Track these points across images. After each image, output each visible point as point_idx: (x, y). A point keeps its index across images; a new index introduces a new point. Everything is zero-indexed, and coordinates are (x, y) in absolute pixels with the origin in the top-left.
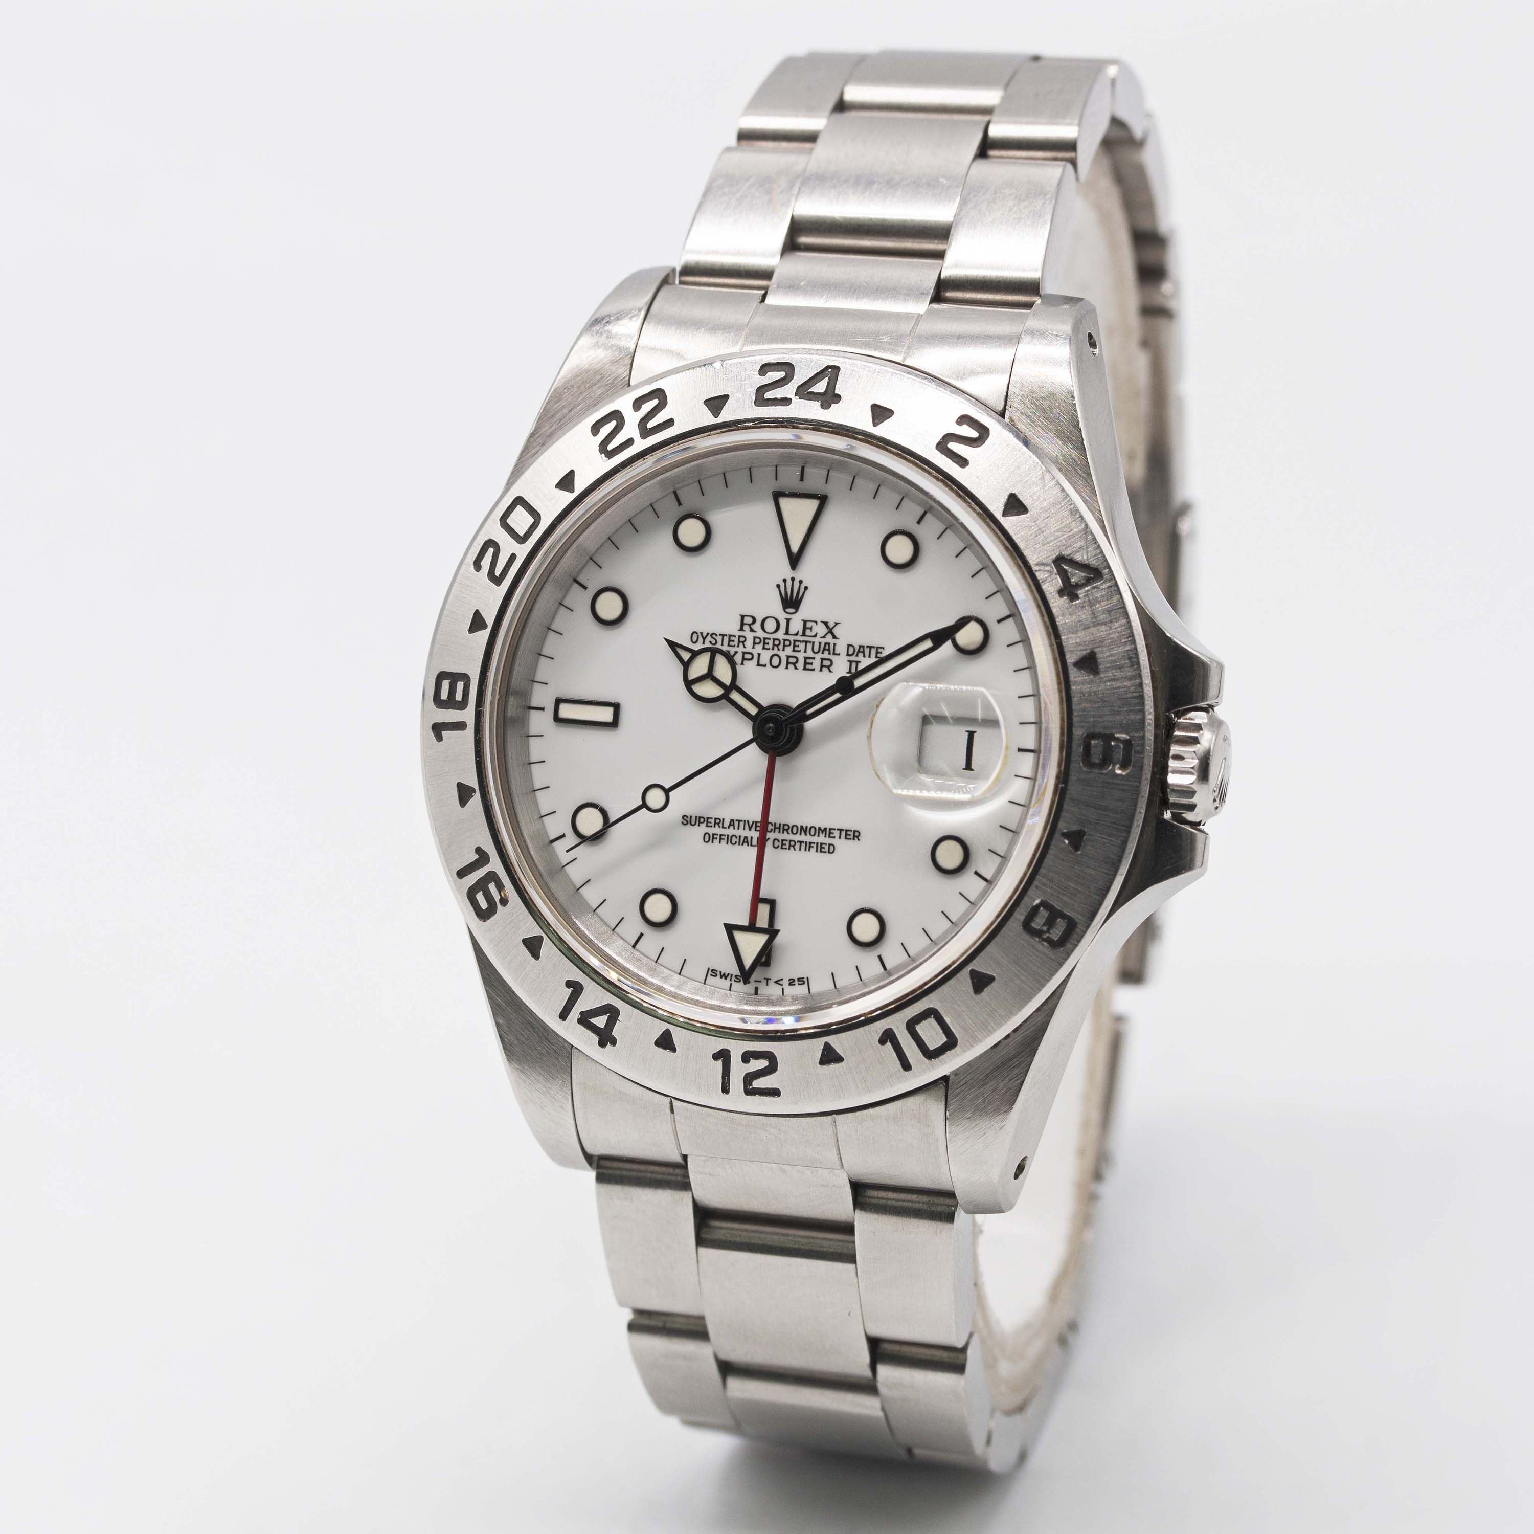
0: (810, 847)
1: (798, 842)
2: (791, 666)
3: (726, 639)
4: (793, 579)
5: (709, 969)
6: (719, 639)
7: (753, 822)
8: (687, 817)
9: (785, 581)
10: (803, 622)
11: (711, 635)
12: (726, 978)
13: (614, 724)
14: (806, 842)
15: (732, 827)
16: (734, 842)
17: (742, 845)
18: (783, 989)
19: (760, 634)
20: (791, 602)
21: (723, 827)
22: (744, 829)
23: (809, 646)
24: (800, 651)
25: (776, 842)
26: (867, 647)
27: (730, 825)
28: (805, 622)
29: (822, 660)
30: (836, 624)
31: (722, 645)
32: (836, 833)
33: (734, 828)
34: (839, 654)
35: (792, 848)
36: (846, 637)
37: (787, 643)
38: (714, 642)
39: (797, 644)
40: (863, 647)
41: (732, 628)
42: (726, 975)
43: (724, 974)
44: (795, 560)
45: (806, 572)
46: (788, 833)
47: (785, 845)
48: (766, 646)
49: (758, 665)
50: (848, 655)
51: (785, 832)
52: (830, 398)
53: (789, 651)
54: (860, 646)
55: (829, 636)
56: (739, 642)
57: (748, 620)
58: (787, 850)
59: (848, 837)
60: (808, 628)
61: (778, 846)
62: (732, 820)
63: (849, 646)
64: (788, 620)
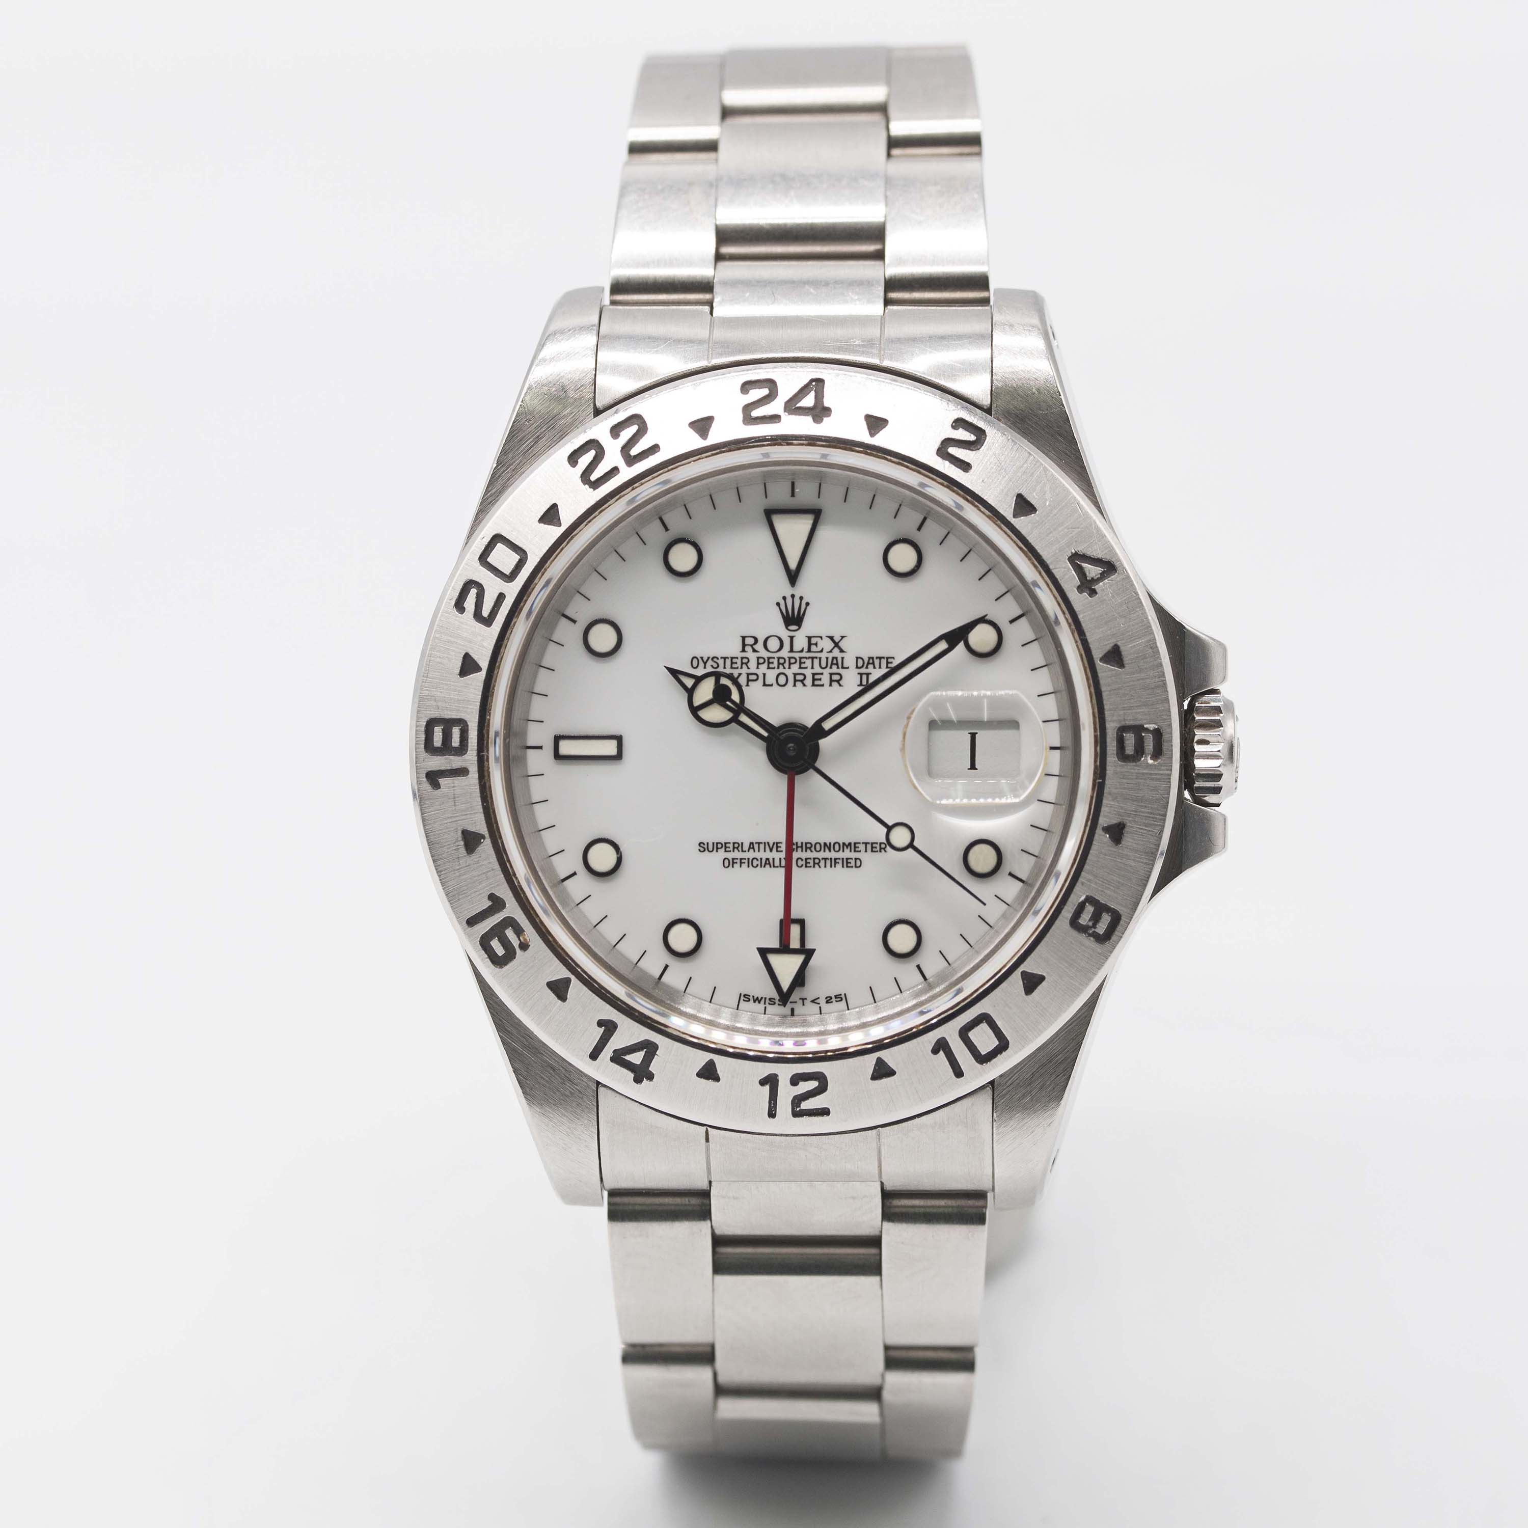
0: (836, 863)
1: (822, 859)
2: (799, 684)
3: (728, 662)
4: (793, 596)
5: (741, 994)
6: (721, 662)
7: (774, 843)
8: (704, 844)
9: (784, 598)
10: (807, 638)
11: (712, 659)
12: (759, 1002)
13: (619, 756)
14: (831, 859)
15: (752, 850)
16: (755, 865)
17: (764, 867)
18: (820, 1007)
19: (764, 654)
20: (793, 619)
21: (742, 851)
22: (765, 851)
23: (816, 662)
24: (806, 668)
25: (799, 861)
26: (877, 658)
27: (750, 848)
28: (809, 638)
29: (831, 674)
30: (843, 637)
31: (725, 668)
32: (862, 847)
33: (754, 851)
34: (848, 668)
35: (816, 866)
36: (853, 649)
37: (793, 661)
38: (715, 665)
39: (803, 660)
40: (873, 658)
41: (734, 649)
42: (760, 999)
43: (758, 998)
44: (793, 577)
45: (805, 587)
46: (811, 851)
47: (809, 863)
48: (771, 666)
49: (765, 685)
50: (857, 667)
51: (808, 850)
52: (820, 412)
53: (795, 668)
54: (869, 658)
55: (836, 650)
56: (742, 663)
57: (749, 641)
58: (812, 868)
59: (874, 849)
60: (813, 644)
61: (802, 865)
62: (751, 843)
63: (857, 658)
64: (792, 638)
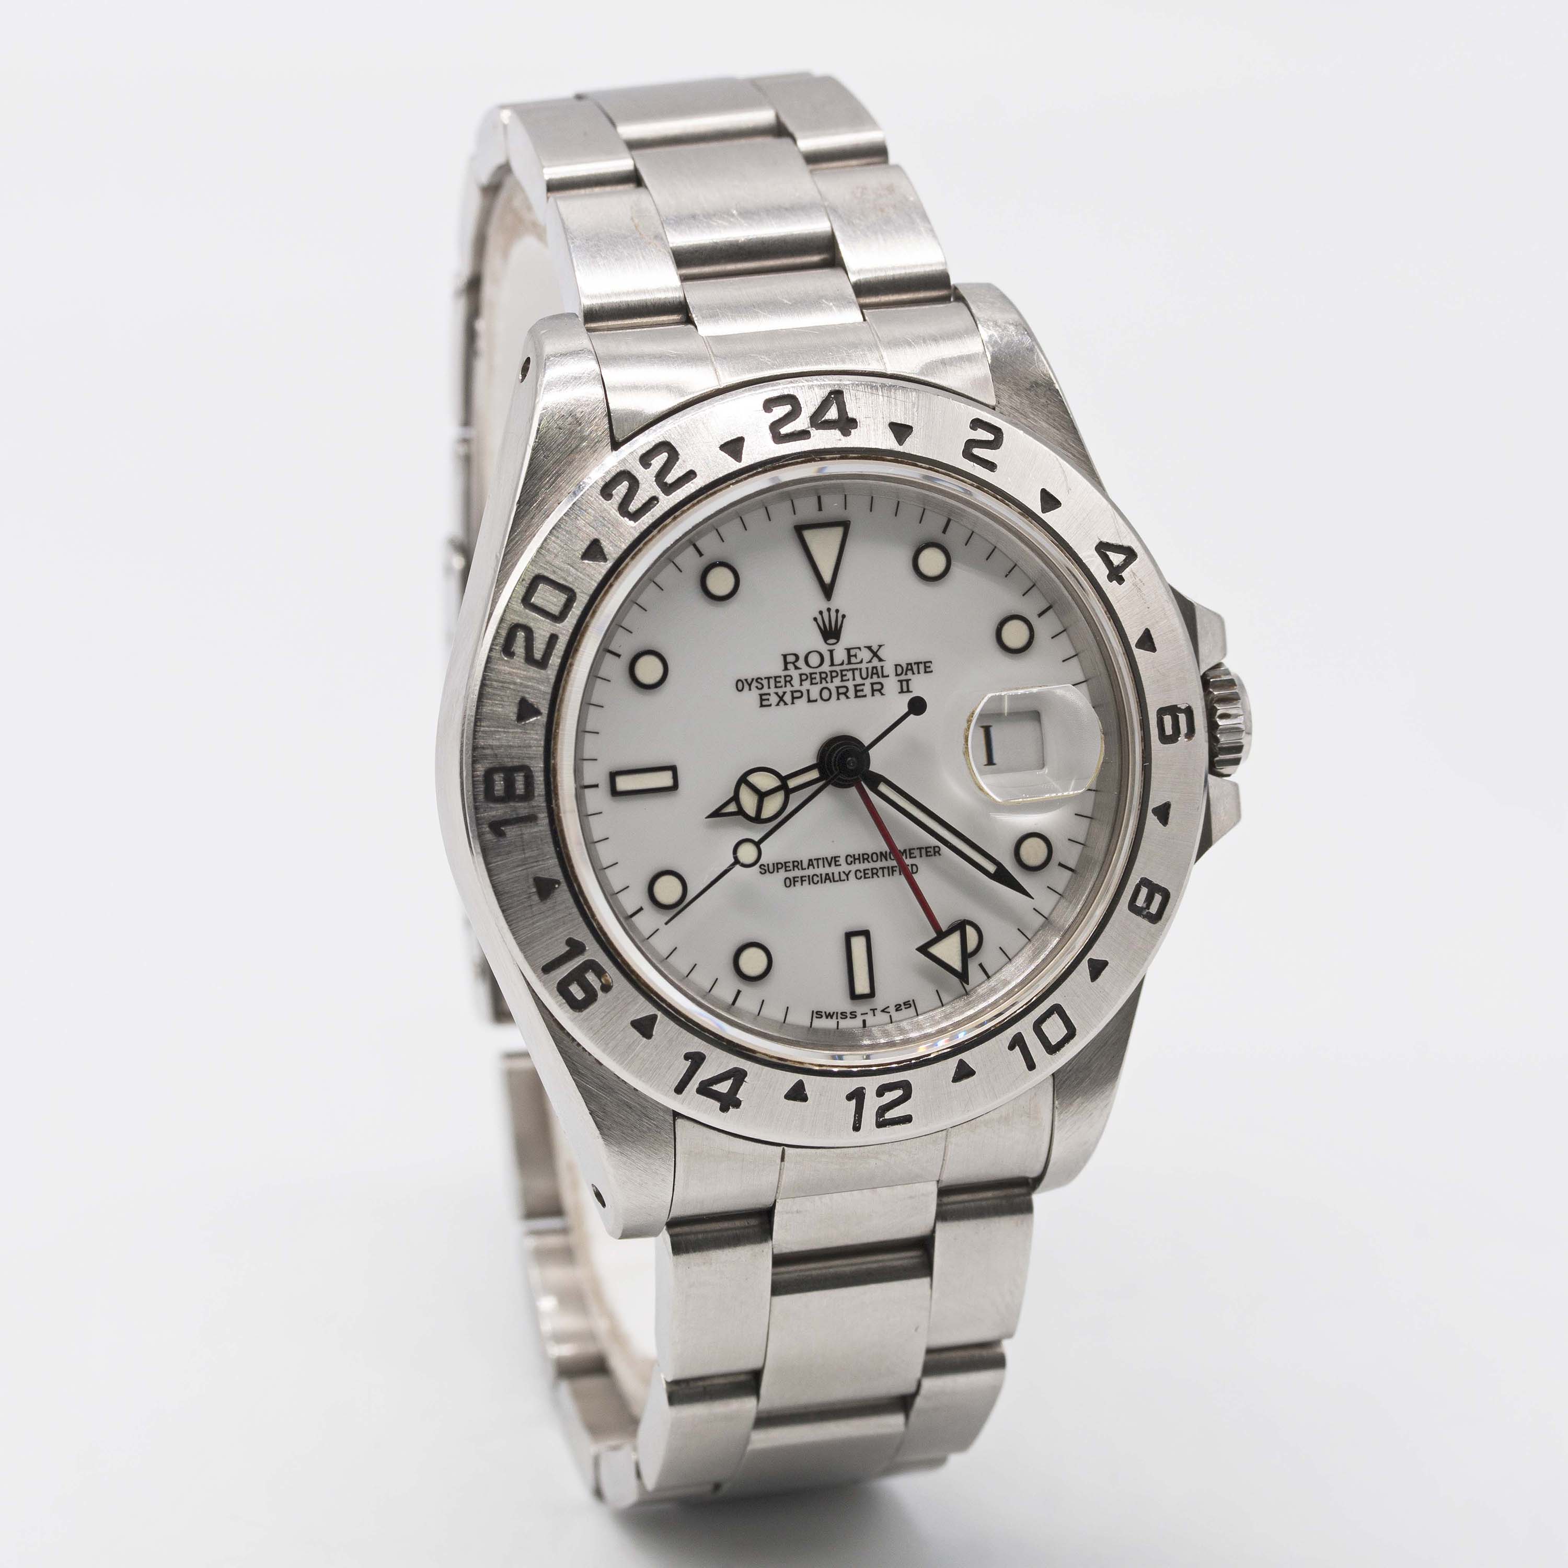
0: (893, 871)
1: (880, 868)
2: (842, 697)
3: (772, 681)
4: (829, 610)
5: (813, 1012)
6: (765, 682)
7: (832, 858)
8: (764, 866)
9: (821, 613)
10: (846, 651)
11: (757, 681)
12: (832, 1018)
13: (675, 787)
14: (888, 867)
15: (811, 867)
16: (815, 881)
17: (825, 882)
18: (890, 1016)
19: (806, 670)
20: (831, 633)
21: (802, 869)
22: (824, 867)
23: (857, 673)
24: (848, 680)
25: (858, 872)
26: (915, 663)
27: (809, 865)
28: (848, 650)
29: (872, 684)
30: (880, 646)
31: (769, 688)
32: (917, 853)
33: (814, 868)
34: (888, 676)
35: (875, 876)
36: (892, 657)
37: (834, 674)
38: (760, 686)
39: (844, 673)
40: (911, 664)
41: (776, 668)
42: (831, 1014)
43: (830, 1013)
44: (828, 590)
45: (840, 599)
46: (869, 862)
47: (868, 874)
48: (814, 681)
49: (809, 701)
50: (897, 675)
51: (866, 861)
52: (846, 424)
53: (837, 682)
54: (908, 664)
55: (875, 660)
56: (786, 682)
57: (791, 659)
58: (871, 879)
59: (929, 854)
60: (853, 656)
61: (861, 877)
62: (810, 860)
63: (896, 666)
64: (831, 652)
